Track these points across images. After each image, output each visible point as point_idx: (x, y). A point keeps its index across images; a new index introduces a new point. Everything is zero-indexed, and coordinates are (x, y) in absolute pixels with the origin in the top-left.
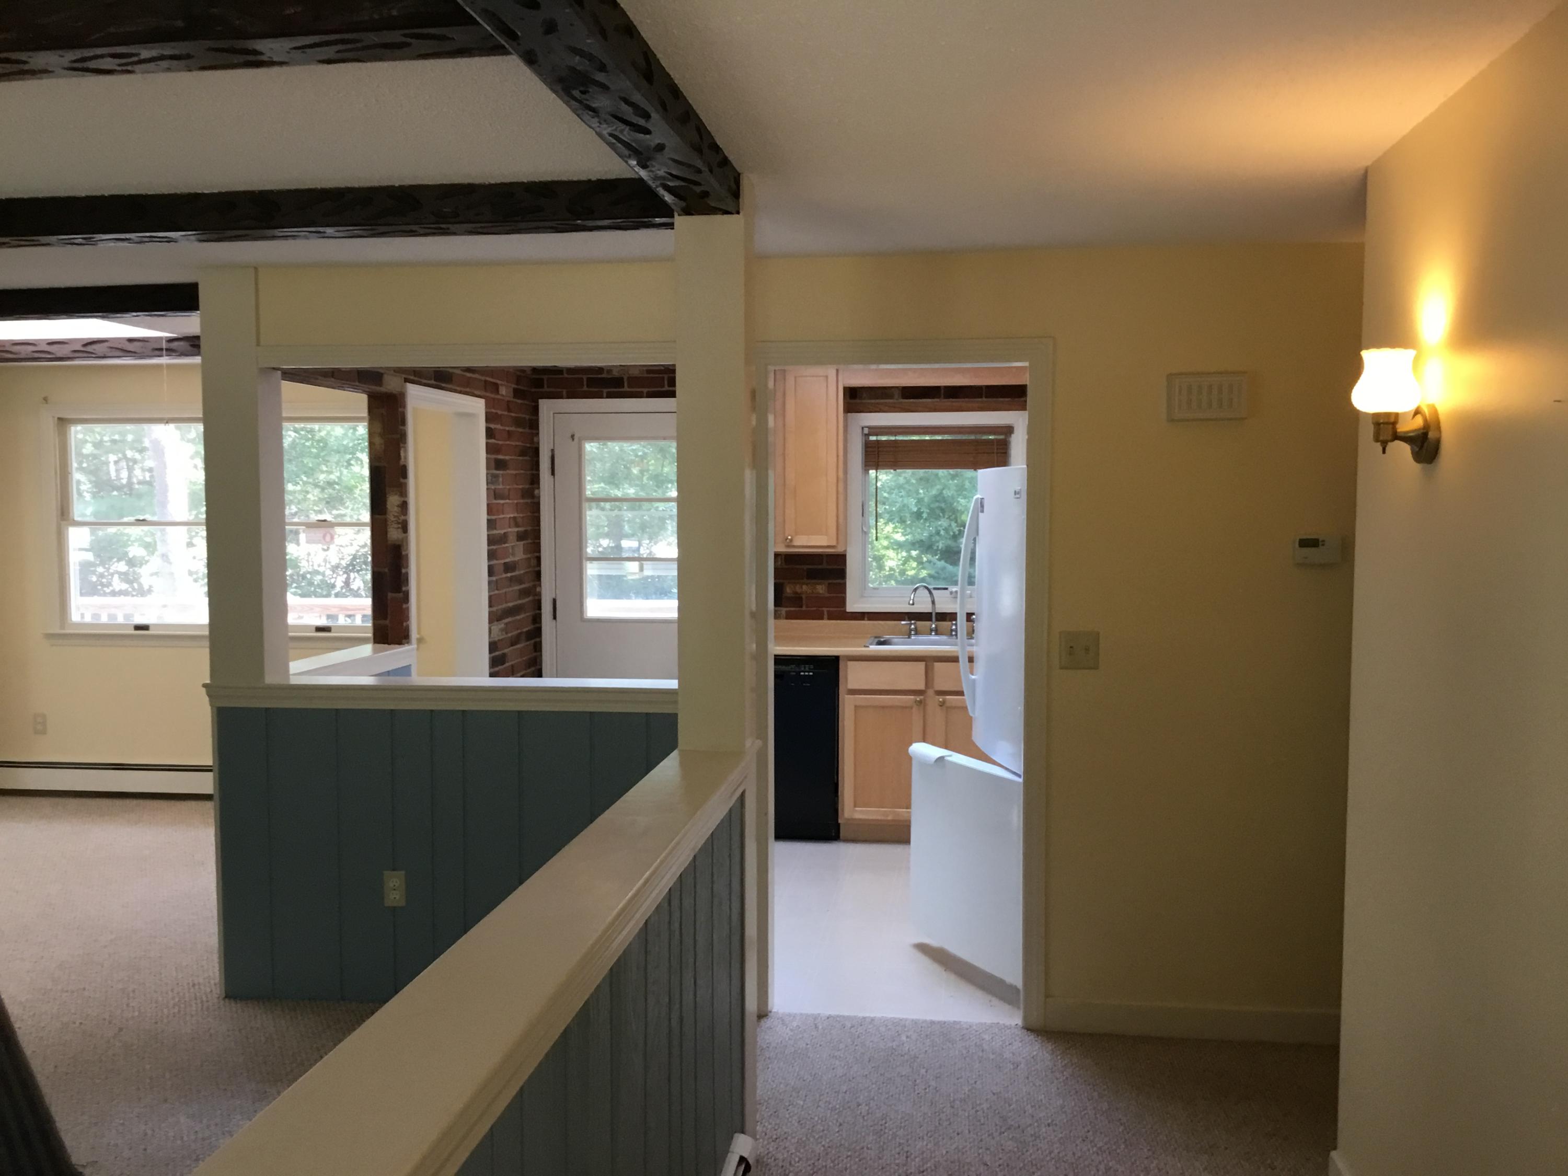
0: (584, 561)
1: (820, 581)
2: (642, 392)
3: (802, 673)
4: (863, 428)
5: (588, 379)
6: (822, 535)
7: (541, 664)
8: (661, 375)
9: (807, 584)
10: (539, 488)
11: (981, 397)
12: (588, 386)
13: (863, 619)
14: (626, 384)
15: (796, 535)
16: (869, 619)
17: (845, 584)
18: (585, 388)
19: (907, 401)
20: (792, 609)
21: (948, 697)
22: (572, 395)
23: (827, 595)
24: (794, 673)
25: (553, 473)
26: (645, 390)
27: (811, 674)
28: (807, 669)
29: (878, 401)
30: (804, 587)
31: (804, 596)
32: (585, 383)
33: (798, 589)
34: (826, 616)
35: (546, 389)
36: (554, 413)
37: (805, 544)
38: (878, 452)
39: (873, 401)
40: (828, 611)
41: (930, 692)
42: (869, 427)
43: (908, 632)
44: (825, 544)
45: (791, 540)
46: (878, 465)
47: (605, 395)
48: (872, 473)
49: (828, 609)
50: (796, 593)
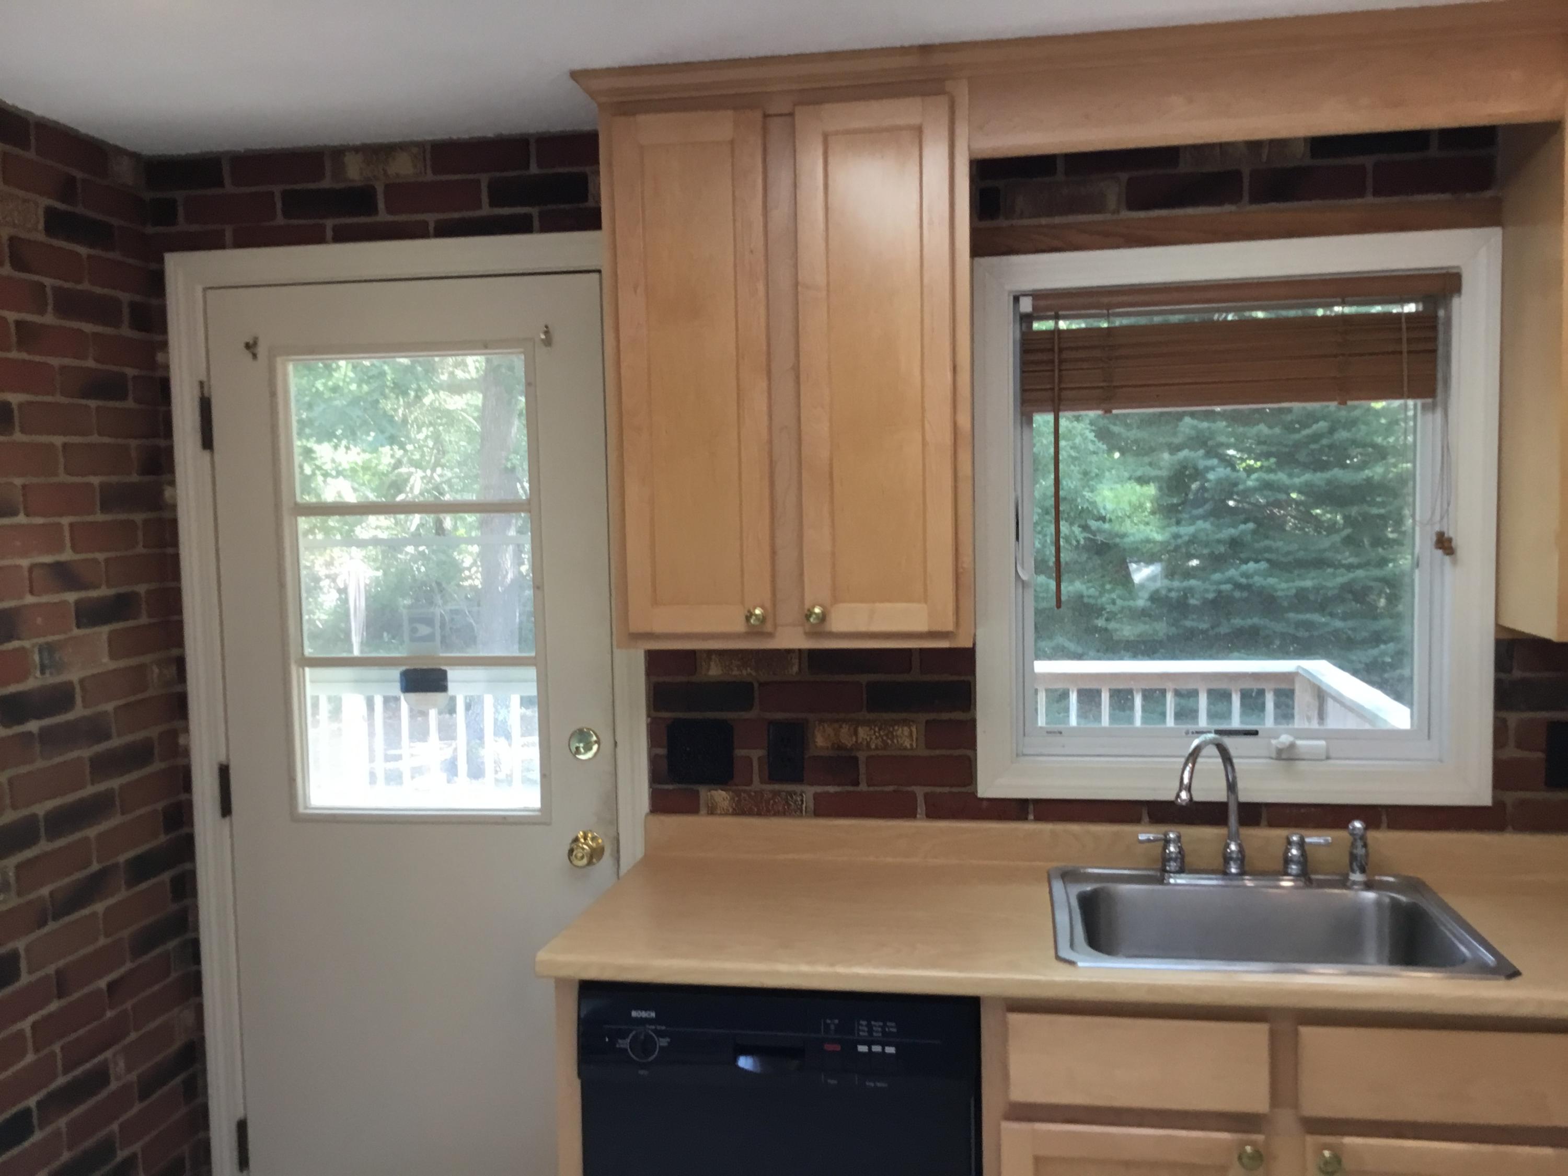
0: (294, 669)
1: (904, 715)
2: (426, 223)
3: (863, 1049)
4: (1016, 299)
5: (285, 194)
6: (910, 600)
7: (196, 929)
8: (471, 176)
9: (868, 723)
10: (172, 483)
11: (1361, 194)
12: (286, 214)
13: (1022, 817)
14: (381, 205)
15: (836, 600)
16: (1038, 819)
17: (973, 722)
18: (280, 220)
19: (1142, 214)
20: (832, 789)
21: (1348, 1140)
22: (247, 240)
23: (926, 753)
24: (838, 1048)
25: (207, 442)
26: (431, 218)
27: (890, 1050)
28: (877, 1035)
29: (1057, 220)
30: (862, 732)
31: (862, 756)
32: (279, 205)
33: (845, 736)
34: (921, 809)
35: (183, 226)
36: (205, 290)
37: (863, 628)
38: (1061, 362)
39: (1044, 221)
40: (926, 796)
41: (1286, 1119)
42: (1036, 295)
43: (1159, 866)
44: (923, 627)
45: (823, 618)
46: (1060, 399)
47: (329, 233)
48: (1043, 420)
49: (928, 789)
50: (840, 747)
